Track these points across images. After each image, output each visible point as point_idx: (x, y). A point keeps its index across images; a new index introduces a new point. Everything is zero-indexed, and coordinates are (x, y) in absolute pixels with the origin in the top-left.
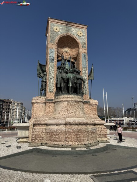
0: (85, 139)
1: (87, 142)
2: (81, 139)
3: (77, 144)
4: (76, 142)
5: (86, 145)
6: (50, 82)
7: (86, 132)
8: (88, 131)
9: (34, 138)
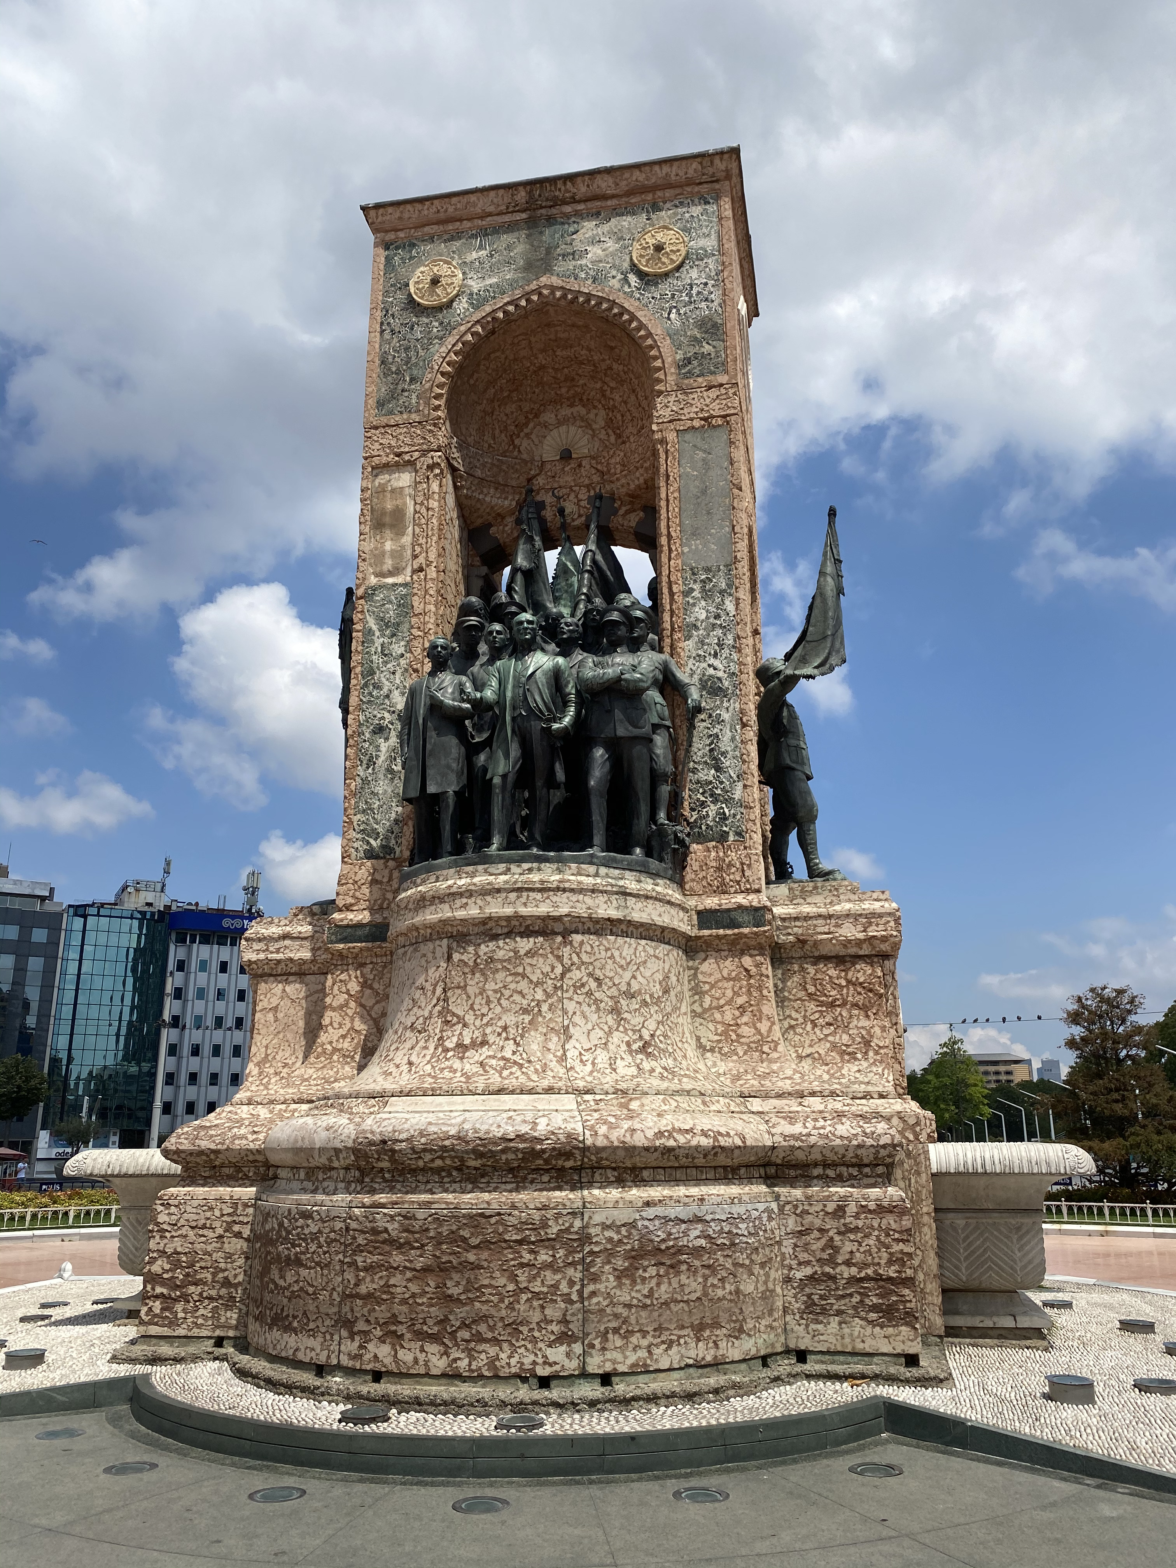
0: (536, 1316)
1: (557, 1354)
2: (485, 1318)
3: (439, 1364)
4: (433, 1348)
5: (544, 1383)
6: (371, 762)
7: (548, 1243)
8: (585, 1238)
9: (163, 1283)
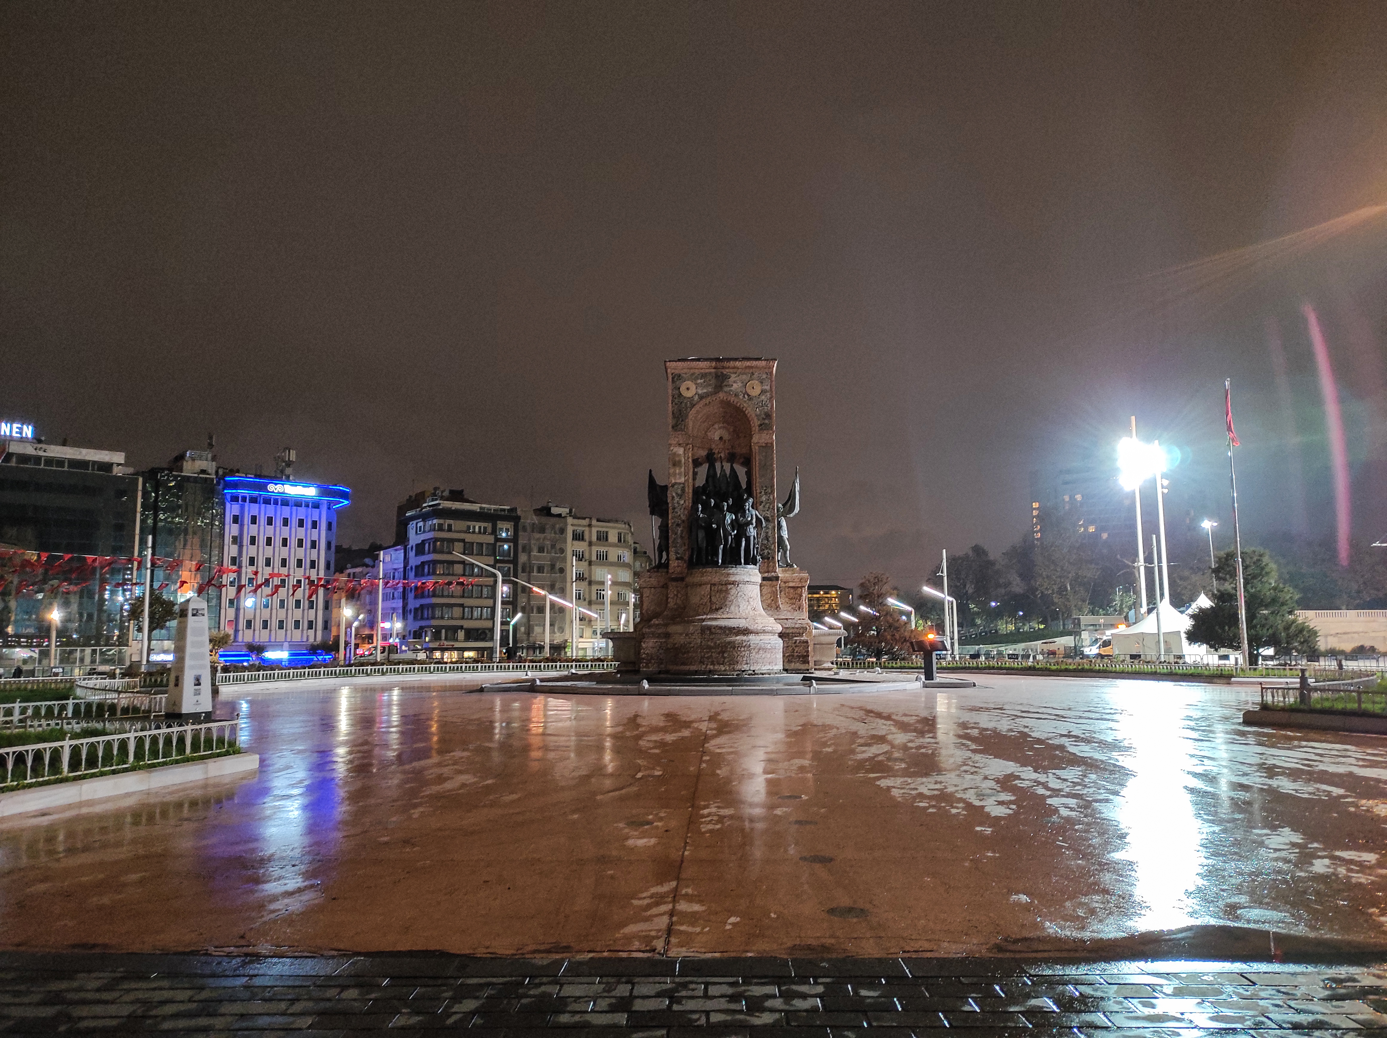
0: (741, 660)
1: (745, 666)
5: (743, 671)
6: (676, 534)
7: (743, 646)
8: (750, 646)
